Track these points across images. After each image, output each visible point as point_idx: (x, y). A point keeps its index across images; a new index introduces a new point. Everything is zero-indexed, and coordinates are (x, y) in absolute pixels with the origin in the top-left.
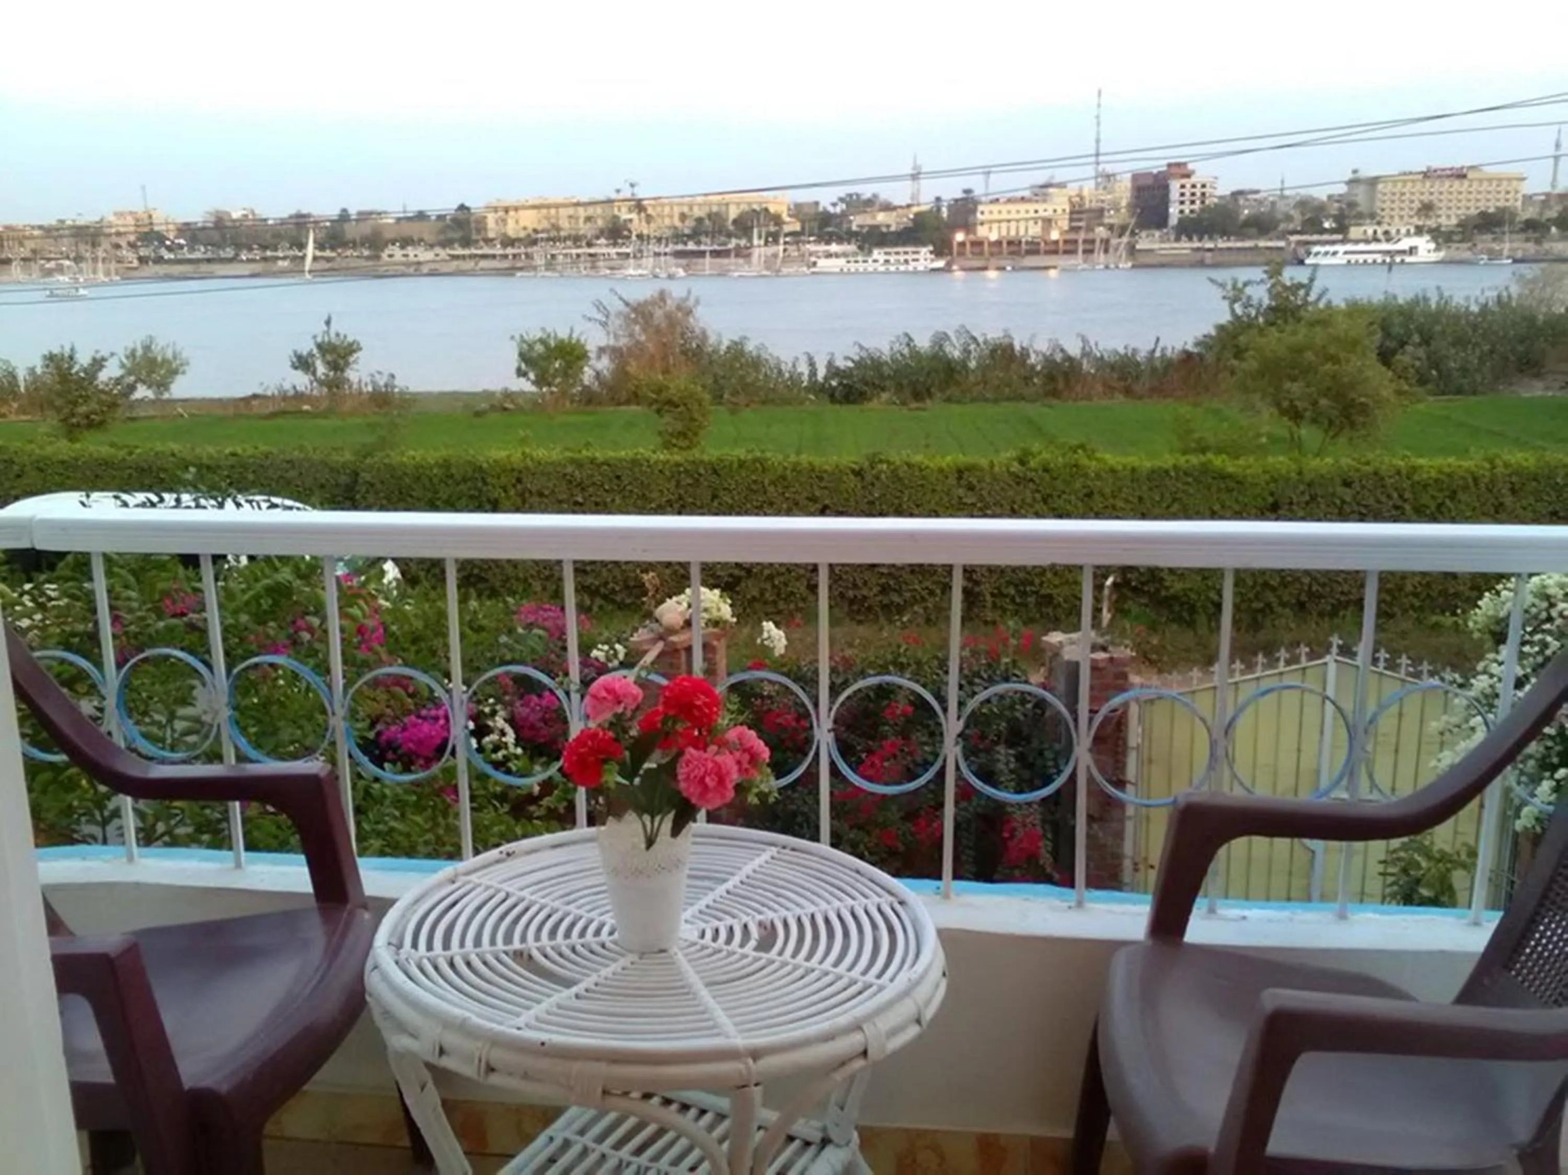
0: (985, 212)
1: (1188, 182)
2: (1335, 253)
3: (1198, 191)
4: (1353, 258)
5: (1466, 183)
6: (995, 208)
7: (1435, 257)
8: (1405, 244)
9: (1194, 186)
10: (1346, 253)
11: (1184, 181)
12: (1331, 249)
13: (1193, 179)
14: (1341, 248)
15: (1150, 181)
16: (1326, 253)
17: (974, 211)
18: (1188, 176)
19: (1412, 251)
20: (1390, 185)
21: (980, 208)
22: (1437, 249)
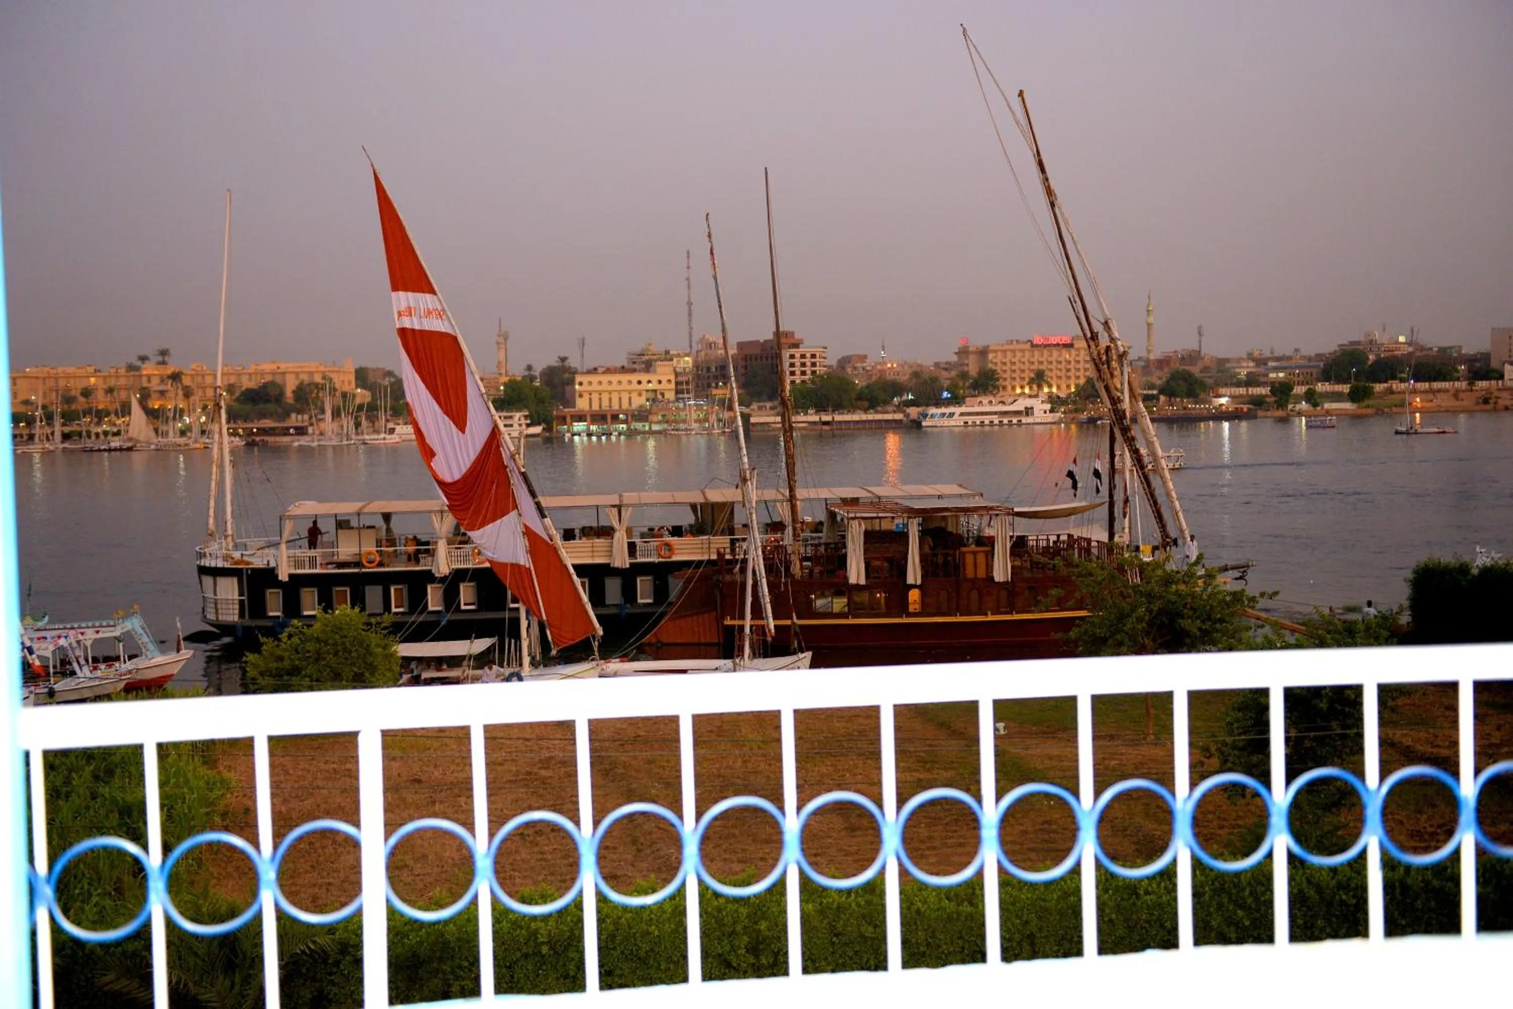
0: (584, 384)
1: (797, 352)
2: (951, 415)
3: (808, 361)
4: (970, 419)
5: (1073, 352)
6: (594, 379)
7: (1050, 417)
8: (1020, 405)
9: (803, 356)
10: (962, 414)
11: (792, 351)
12: (947, 410)
13: (802, 350)
14: (957, 410)
15: (756, 351)
16: (943, 415)
17: (572, 382)
18: (796, 346)
19: (1029, 411)
20: (1000, 355)
21: (578, 379)
22: (1052, 411)
